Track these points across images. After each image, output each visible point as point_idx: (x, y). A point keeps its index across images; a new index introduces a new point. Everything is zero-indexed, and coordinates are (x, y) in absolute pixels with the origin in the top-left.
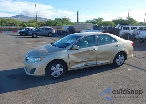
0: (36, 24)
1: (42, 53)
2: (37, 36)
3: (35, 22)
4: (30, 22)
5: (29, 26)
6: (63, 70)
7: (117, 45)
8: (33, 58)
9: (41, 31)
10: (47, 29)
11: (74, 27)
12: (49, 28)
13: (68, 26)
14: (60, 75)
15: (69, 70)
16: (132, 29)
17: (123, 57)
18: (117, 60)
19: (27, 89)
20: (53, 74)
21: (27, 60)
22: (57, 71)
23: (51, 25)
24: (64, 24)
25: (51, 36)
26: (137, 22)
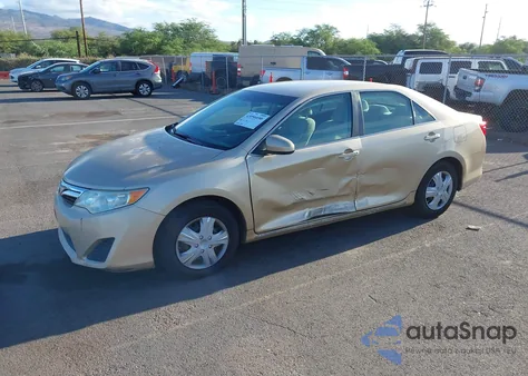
0: (82, 47)
1: (135, 173)
2: (94, 92)
3: (77, 37)
4: (56, 37)
5: (52, 52)
6: (226, 243)
7: (432, 133)
8: (99, 194)
9: (105, 74)
10: (132, 66)
11: (232, 58)
12: (140, 64)
13: (209, 55)
14: (215, 260)
15: (250, 237)
16: (455, 67)
17: (449, 180)
18: (430, 192)
19: (81, 331)
20: (186, 258)
21: (70, 201)
22: (202, 247)
23: (142, 49)
24: (192, 47)
25: (146, 93)
26: (454, 43)
